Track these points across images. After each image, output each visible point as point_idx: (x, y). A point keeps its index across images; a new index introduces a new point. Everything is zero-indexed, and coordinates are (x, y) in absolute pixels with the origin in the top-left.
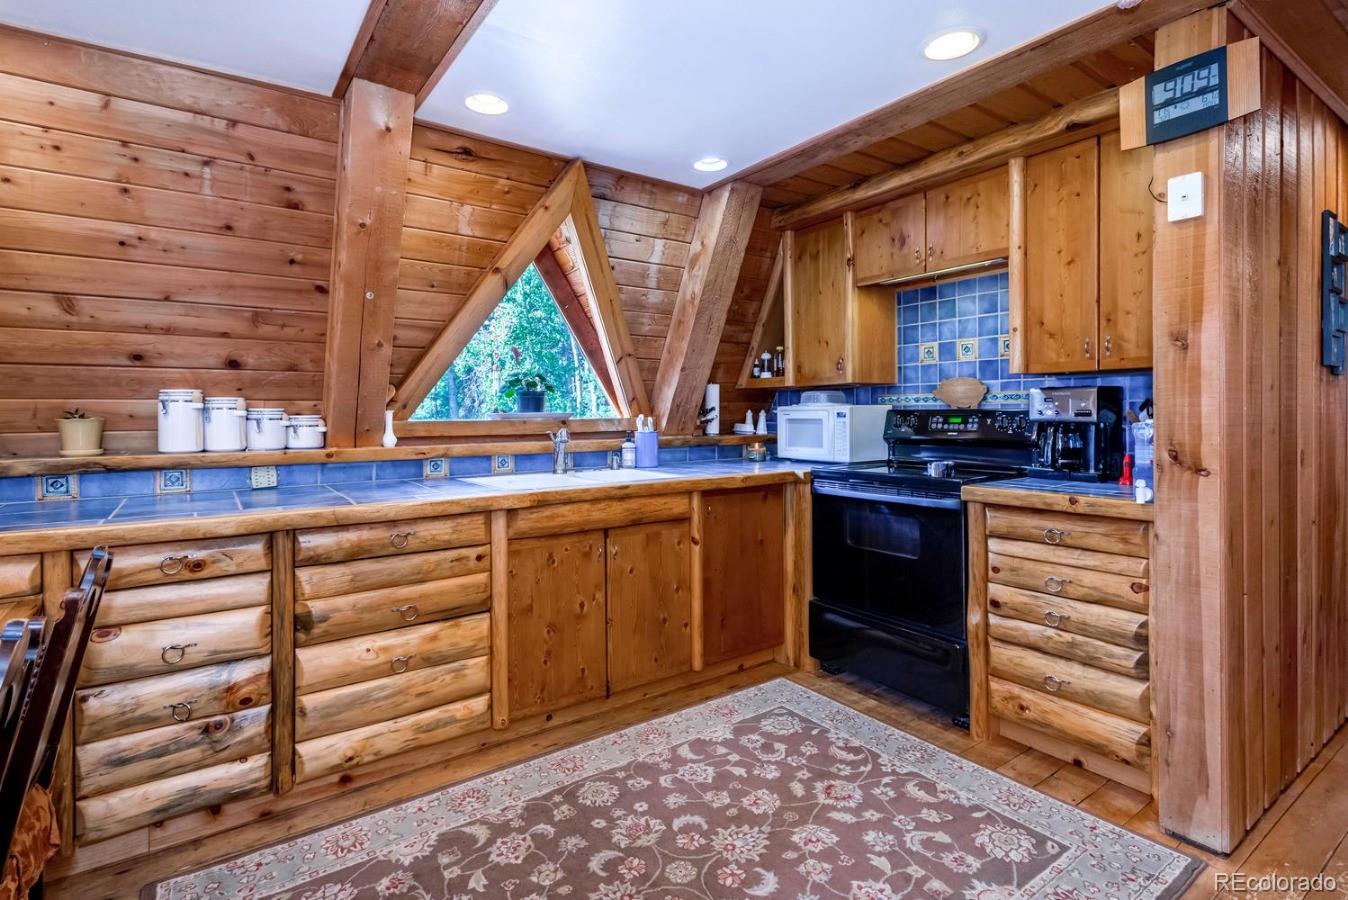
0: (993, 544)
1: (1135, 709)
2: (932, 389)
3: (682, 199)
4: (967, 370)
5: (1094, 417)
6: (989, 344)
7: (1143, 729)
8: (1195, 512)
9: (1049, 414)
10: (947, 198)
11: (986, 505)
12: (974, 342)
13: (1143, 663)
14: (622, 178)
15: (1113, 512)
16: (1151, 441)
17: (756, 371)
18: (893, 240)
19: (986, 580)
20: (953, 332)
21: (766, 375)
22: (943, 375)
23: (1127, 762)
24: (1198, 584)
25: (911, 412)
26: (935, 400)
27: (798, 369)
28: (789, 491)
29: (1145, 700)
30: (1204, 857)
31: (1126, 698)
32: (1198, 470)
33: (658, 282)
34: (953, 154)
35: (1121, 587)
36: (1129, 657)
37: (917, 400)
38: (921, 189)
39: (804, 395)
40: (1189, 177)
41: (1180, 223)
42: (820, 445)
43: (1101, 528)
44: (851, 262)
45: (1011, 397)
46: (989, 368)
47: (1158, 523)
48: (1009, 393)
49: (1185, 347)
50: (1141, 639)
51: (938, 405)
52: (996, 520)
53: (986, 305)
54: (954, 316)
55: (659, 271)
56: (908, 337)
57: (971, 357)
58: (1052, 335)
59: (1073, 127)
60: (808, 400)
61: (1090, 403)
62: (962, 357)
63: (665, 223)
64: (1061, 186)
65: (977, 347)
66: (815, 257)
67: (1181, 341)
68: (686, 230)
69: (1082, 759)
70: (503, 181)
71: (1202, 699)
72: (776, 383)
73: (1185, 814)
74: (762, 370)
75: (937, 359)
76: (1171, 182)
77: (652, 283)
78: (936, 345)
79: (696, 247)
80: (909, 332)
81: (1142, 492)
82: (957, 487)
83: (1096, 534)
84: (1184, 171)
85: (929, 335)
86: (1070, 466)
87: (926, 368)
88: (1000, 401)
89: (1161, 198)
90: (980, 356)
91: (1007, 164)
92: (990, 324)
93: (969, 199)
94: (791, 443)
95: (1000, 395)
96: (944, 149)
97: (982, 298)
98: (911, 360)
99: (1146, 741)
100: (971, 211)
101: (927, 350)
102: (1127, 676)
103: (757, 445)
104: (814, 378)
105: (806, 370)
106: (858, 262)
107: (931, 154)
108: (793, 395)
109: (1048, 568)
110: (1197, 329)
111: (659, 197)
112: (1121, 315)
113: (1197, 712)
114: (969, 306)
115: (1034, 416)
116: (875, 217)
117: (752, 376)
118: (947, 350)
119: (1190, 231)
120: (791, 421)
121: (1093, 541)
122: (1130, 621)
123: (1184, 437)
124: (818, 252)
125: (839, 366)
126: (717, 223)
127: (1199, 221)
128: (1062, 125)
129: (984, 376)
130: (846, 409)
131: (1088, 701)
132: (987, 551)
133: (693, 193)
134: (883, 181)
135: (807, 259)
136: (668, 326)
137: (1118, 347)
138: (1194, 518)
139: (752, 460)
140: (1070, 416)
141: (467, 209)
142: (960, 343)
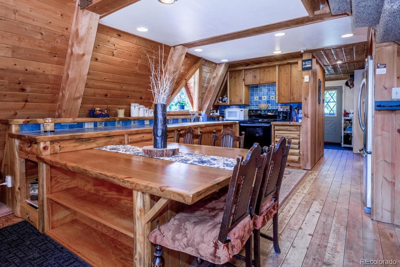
0: (276, 132)
1: (298, 154)
2: (257, 106)
3: (214, 65)
4: (264, 102)
5: (289, 110)
6: (268, 97)
7: (299, 157)
8: (307, 123)
9: (282, 110)
10: (264, 70)
11: (275, 125)
12: (266, 97)
13: (299, 147)
14: (206, 61)
15: (296, 124)
16: (302, 113)
17: (219, 101)
18: (253, 77)
19: (275, 138)
20: (262, 95)
21: (221, 102)
22: (259, 103)
23: (297, 162)
24: (308, 133)
25: (254, 110)
26: (258, 108)
27: (230, 101)
28: (234, 126)
29: (299, 152)
30: (308, 171)
31: (297, 152)
32: (308, 117)
33: (207, 82)
34: (267, 63)
35: (296, 136)
36: (297, 146)
37: (254, 108)
38: (260, 68)
39: (231, 106)
40: (307, 76)
41: (306, 82)
42: (237, 117)
43: (293, 127)
44: (244, 80)
45: (273, 107)
46: (268, 102)
47: (302, 126)
48: (272, 106)
49: (306, 100)
50: (299, 143)
51: (258, 109)
52: (276, 128)
53: (268, 90)
54: (262, 92)
55: (207, 80)
56: (252, 95)
57: (265, 99)
58: (283, 97)
59: (288, 63)
60: (232, 108)
61: (288, 108)
62: (263, 99)
63: (210, 70)
64: (285, 72)
65: (266, 98)
66: (235, 78)
67: (306, 99)
68: (213, 71)
69: (289, 164)
70: (189, 62)
71: (308, 149)
72: (224, 104)
73: (305, 166)
74: (220, 101)
75: (258, 99)
76: (305, 76)
77: (206, 82)
78: (258, 97)
79: (214, 75)
80: (252, 94)
81: (300, 121)
82: (270, 122)
83: (292, 128)
84: (307, 75)
85: (257, 95)
86: (285, 119)
87: (256, 101)
88: (270, 108)
89: (303, 78)
90: (267, 99)
91: (276, 66)
92: (269, 94)
93: (268, 71)
94: (229, 116)
95: (270, 107)
96: (265, 62)
97: (267, 88)
98: (253, 100)
99: (299, 158)
100: (269, 74)
101: (256, 98)
102: (297, 149)
103: (221, 117)
104: (234, 103)
105: (233, 101)
106: (246, 80)
107: (263, 62)
108: (229, 106)
109: (285, 134)
110: (308, 97)
111: (211, 65)
112: (294, 94)
113: (307, 151)
114: (265, 90)
115: (279, 110)
116: (249, 72)
117: (218, 102)
118: (260, 98)
119: (307, 83)
120: (229, 112)
121: (292, 129)
122: (297, 141)
123: (306, 112)
124: (236, 77)
125: (241, 101)
126: (221, 71)
127: (308, 82)
128: (287, 62)
129: (267, 103)
130: (243, 109)
131: (291, 154)
132: (275, 133)
133: (216, 64)
134: (253, 66)
135: (233, 78)
136: (206, 91)
137: (293, 99)
138: (307, 124)
139: (220, 120)
140: (285, 110)
141: (183, 67)
142: (263, 97)
